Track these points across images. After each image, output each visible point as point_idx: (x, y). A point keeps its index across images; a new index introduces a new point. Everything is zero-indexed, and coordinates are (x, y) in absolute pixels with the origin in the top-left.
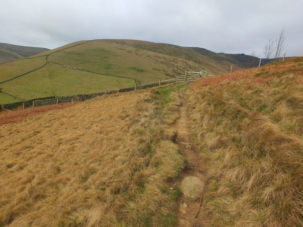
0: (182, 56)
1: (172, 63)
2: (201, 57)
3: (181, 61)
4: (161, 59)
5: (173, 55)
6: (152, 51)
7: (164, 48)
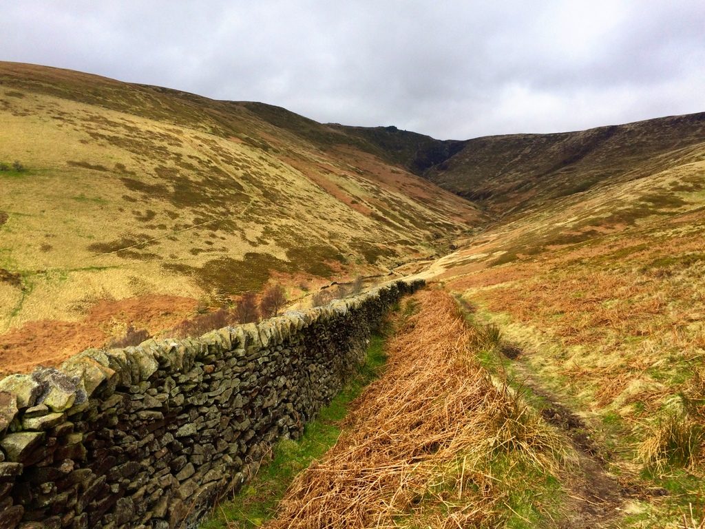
0: (202, 125)
1: (157, 143)
2: (270, 131)
3: (196, 138)
4: (112, 128)
5: (167, 118)
6: (80, 101)
7: (133, 95)
